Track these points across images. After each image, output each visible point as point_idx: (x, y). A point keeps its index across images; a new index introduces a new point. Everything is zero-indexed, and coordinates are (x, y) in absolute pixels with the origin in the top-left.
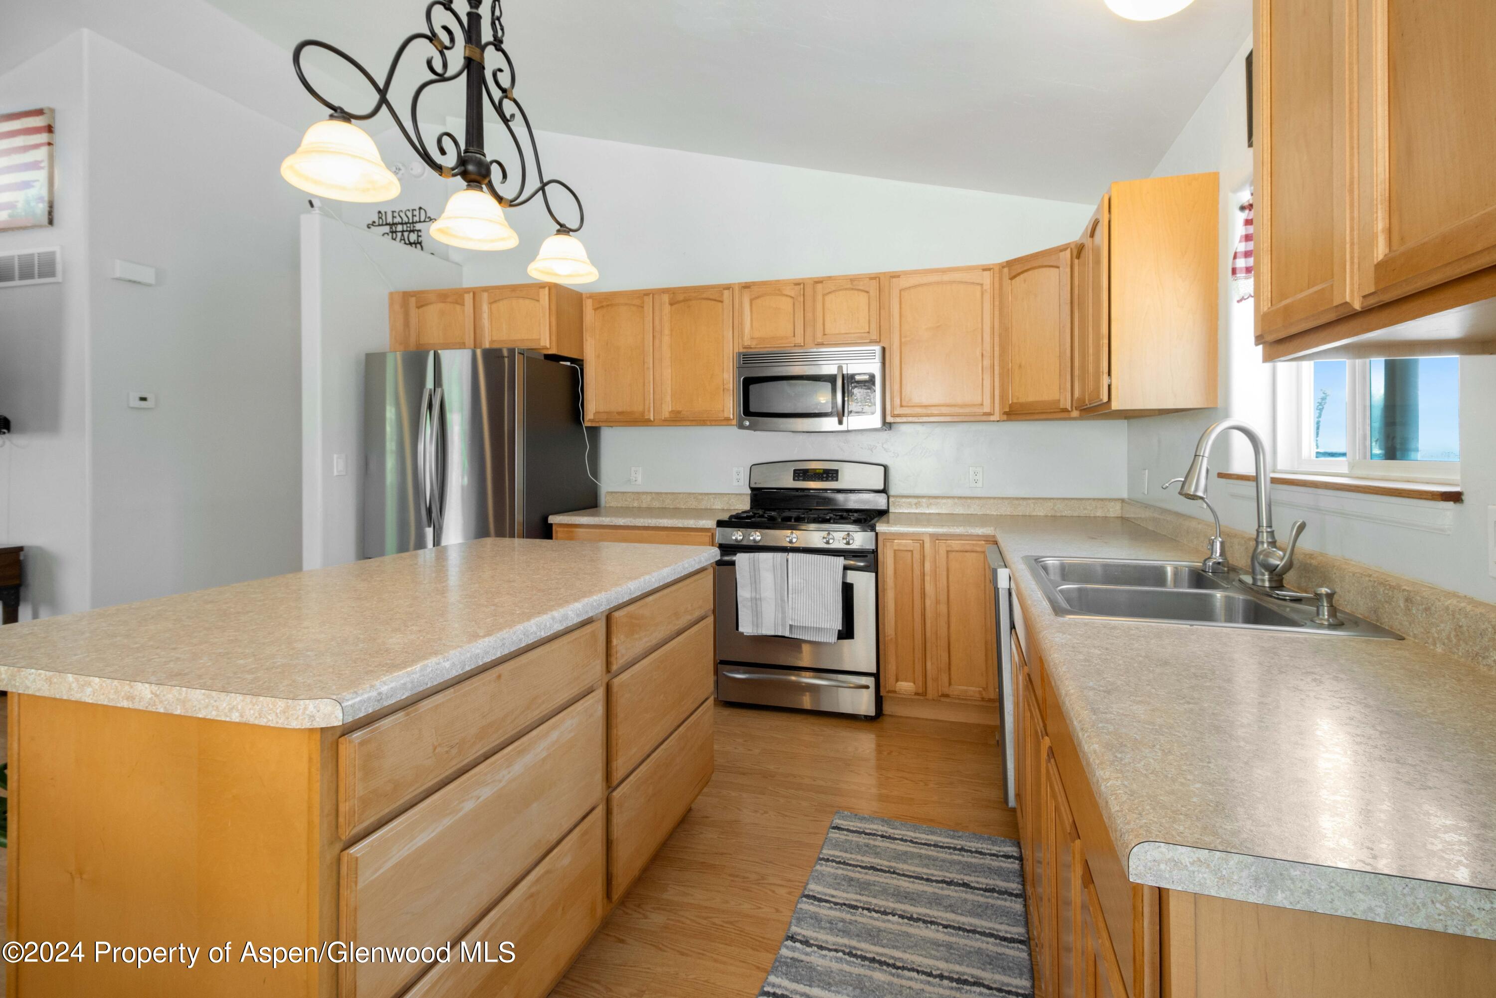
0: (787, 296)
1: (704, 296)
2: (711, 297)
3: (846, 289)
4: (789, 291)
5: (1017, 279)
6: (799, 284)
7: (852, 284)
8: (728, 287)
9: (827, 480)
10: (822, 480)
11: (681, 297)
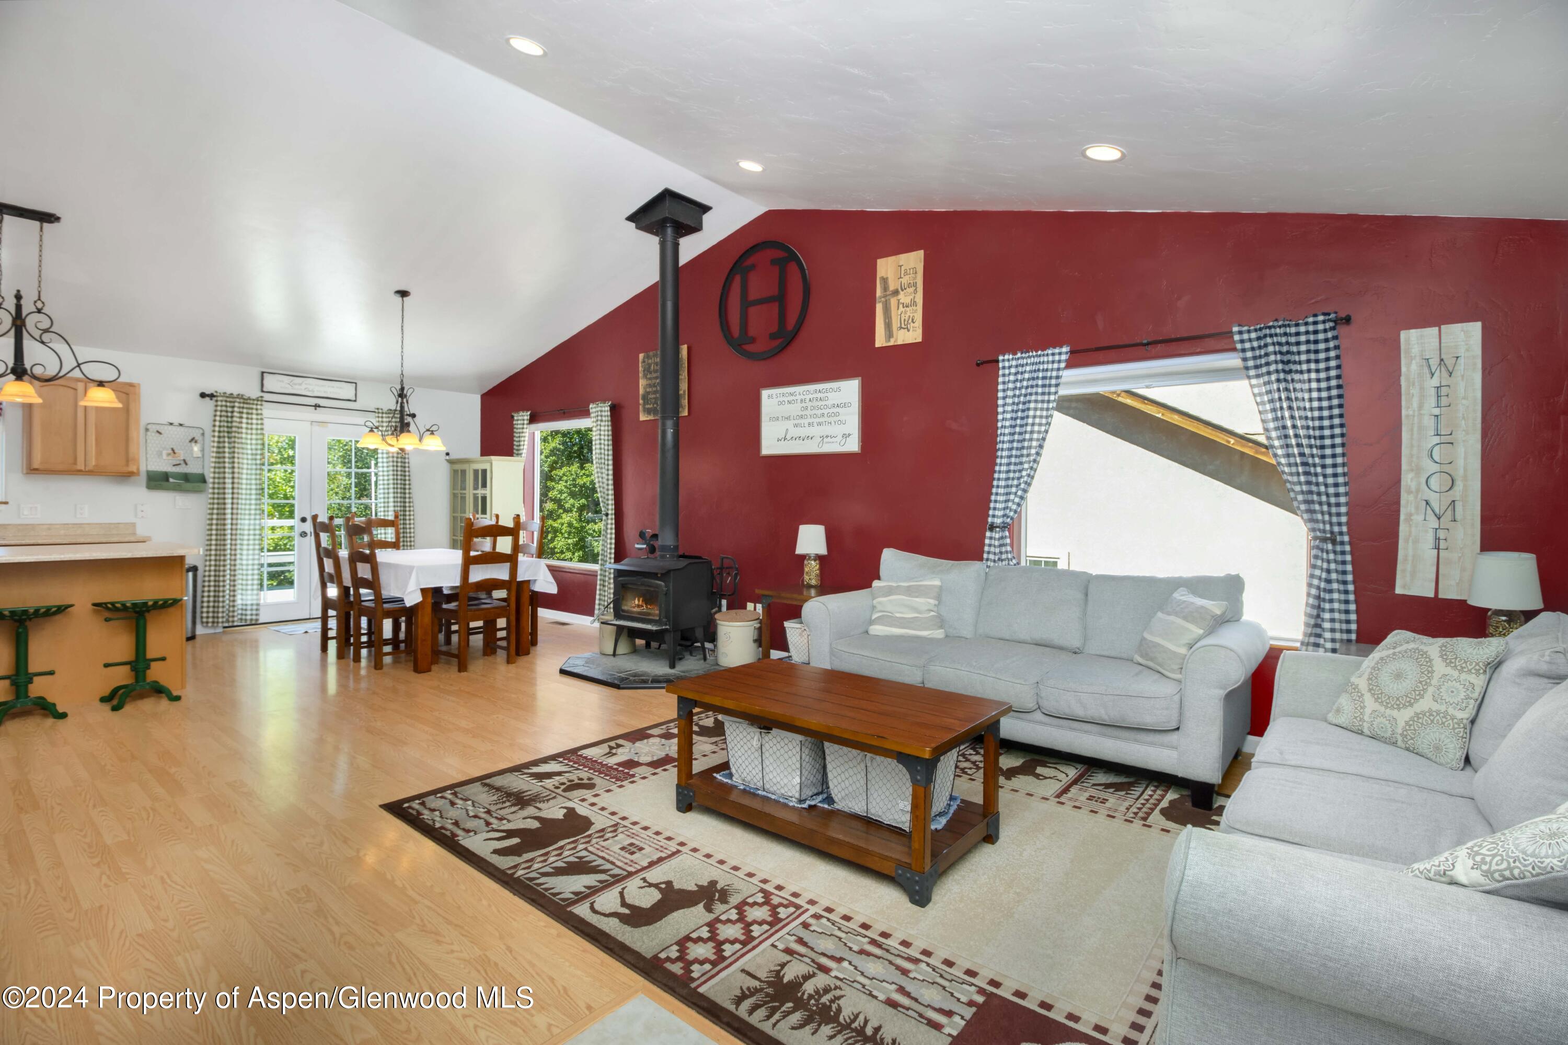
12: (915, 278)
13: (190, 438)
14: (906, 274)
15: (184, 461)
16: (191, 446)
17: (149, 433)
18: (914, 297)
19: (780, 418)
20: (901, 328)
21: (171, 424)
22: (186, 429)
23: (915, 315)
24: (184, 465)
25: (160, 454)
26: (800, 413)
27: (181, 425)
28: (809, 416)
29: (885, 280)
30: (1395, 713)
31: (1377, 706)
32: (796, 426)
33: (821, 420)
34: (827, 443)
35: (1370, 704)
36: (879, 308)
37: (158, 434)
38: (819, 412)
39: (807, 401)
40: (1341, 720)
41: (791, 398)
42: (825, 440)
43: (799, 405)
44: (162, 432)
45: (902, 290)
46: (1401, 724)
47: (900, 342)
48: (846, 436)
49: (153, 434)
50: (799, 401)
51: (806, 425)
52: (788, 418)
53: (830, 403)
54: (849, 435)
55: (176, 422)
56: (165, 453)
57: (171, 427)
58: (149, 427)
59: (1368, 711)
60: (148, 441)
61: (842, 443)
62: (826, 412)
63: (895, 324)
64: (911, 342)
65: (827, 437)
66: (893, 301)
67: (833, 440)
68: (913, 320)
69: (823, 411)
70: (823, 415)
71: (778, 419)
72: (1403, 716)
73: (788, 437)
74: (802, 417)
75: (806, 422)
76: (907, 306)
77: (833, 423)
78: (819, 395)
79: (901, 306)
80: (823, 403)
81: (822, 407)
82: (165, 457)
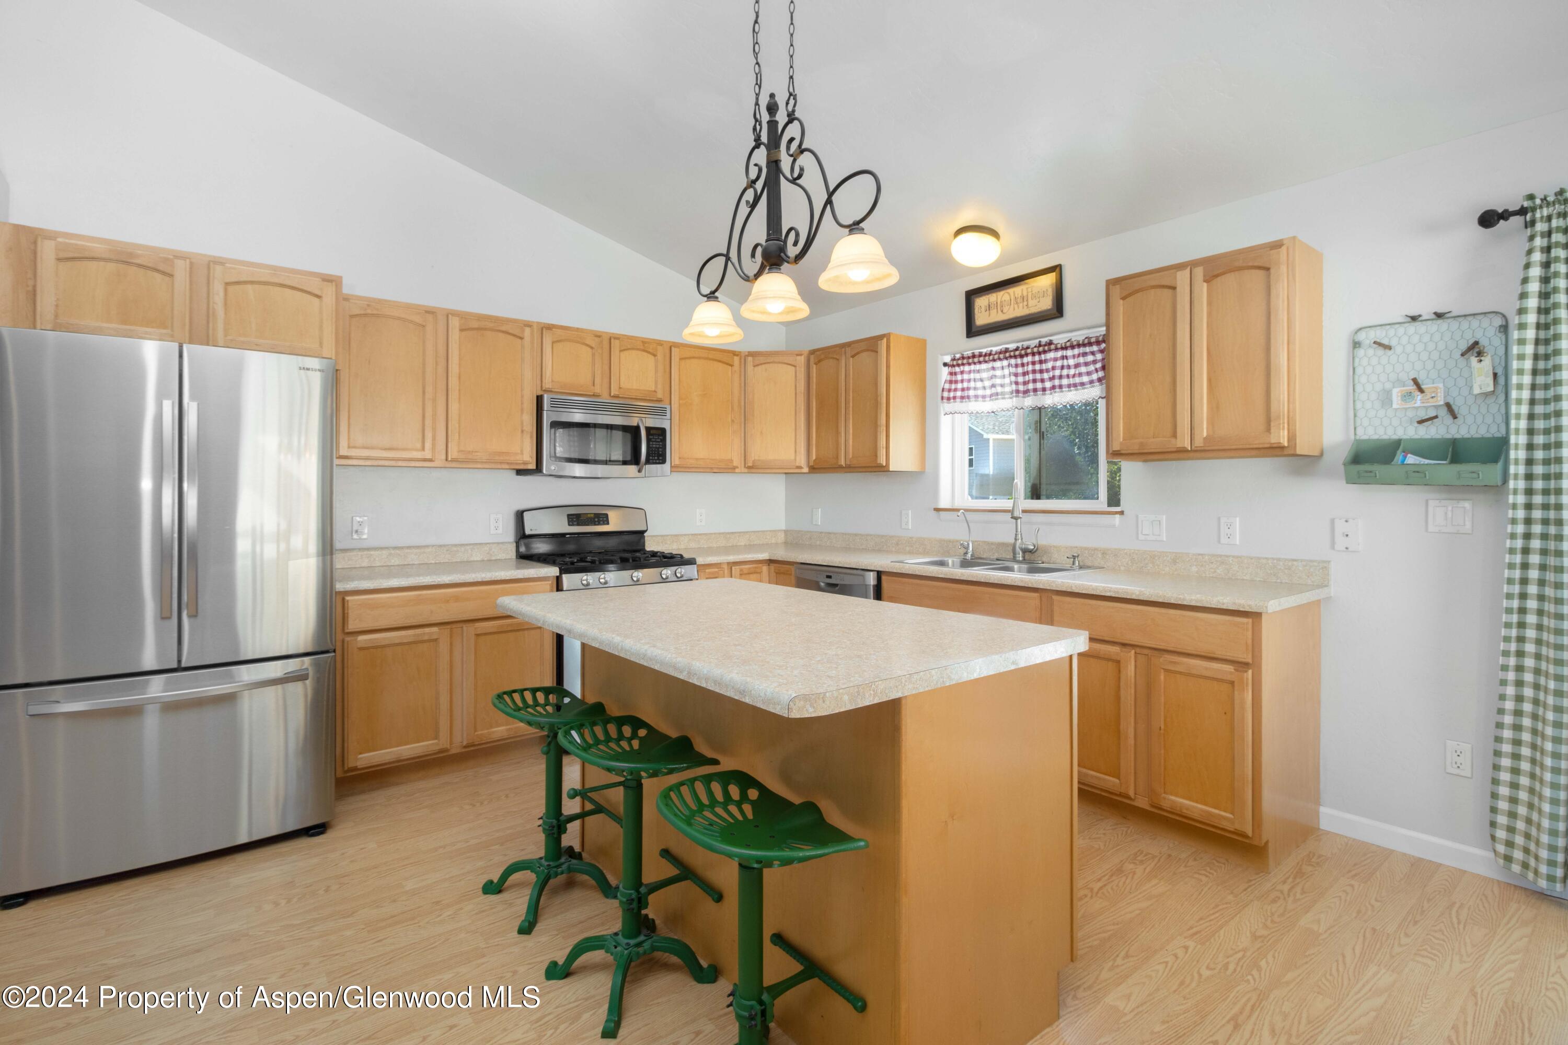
0: (587, 345)
1: (503, 328)
2: (511, 331)
3: (638, 349)
4: (590, 341)
5: (760, 367)
6: (599, 337)
7: (644, 346)
8: (528, 325)
9: (599, 524)
10: (595, 525)
11: (475, 324)
13: (1464, 346)
15: (1448, 406)
16: (1469, 366)
17: (1360, 352)
21: (1414, 319)
22: (1454, 324)
24: (1448, 419)
25: (1386, 400)
27: (1439, 316)
37: (1380, 351)
44: (1393, 343)
49: (1371, 352)
55: (1426, 311)
56: (1396, 393)
57: (1412, 328)
58: (1361, 336)
60: (1359, 371)
82: (1397, 402)
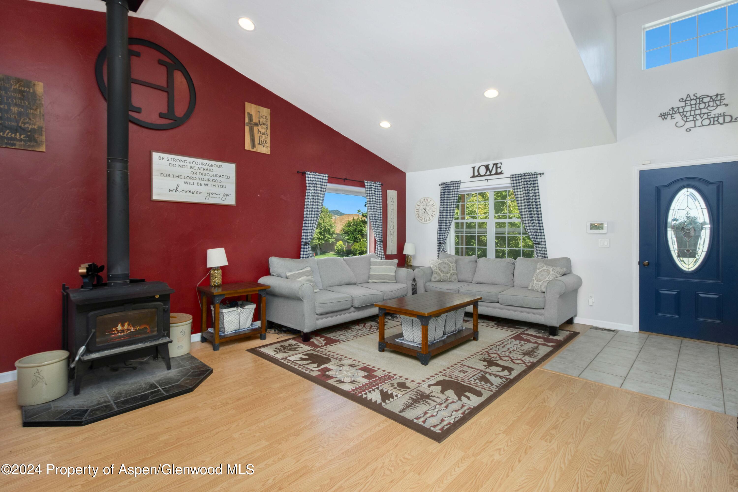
12: (266, 122)
14: (262, 117)
18: (266, 131)
19: (172, 176)
20: (259, 144)
23: (267, 140)
26: (190, 175)
28: (198, 179)
29: (250, 116)
30: (447, 275)
31: (443, 274)
32: (186, 183)
33: (207, 183)
34: (212, 197)
35: (442, 274)
36: (247, 129)
38: (206, 178)
39: (196, 168)
40: (437, 280)
41: (181, 164)
42: (211, 195)
43: (189, 170)
45: (260, 125)
46: (449, 277)
47: (259, 151)
48: (226, 195)
50: (189, 167)
51: (196, 184)
52: (179, 177)
53: (214, 173)
54: (228, 195)
59: (442, 276)
61: (223, 199)
62: (212, 178)
63: (257, 142)
64: (264, 153)
65: (212, 194)
66: (255, 128)
67: (217, 196)
68: (266, 142)
69: (209, 177)
70: (209, 180)
71: (169, 175)
72: (449, 275)
73: (180, 189)
74: (191, 178)
75: (196, 182)
76: (263, 134)
77: (217, 186)
78: (206, 167)
79: (260, 133)
80: (210, 173)
81: (208, 175)
